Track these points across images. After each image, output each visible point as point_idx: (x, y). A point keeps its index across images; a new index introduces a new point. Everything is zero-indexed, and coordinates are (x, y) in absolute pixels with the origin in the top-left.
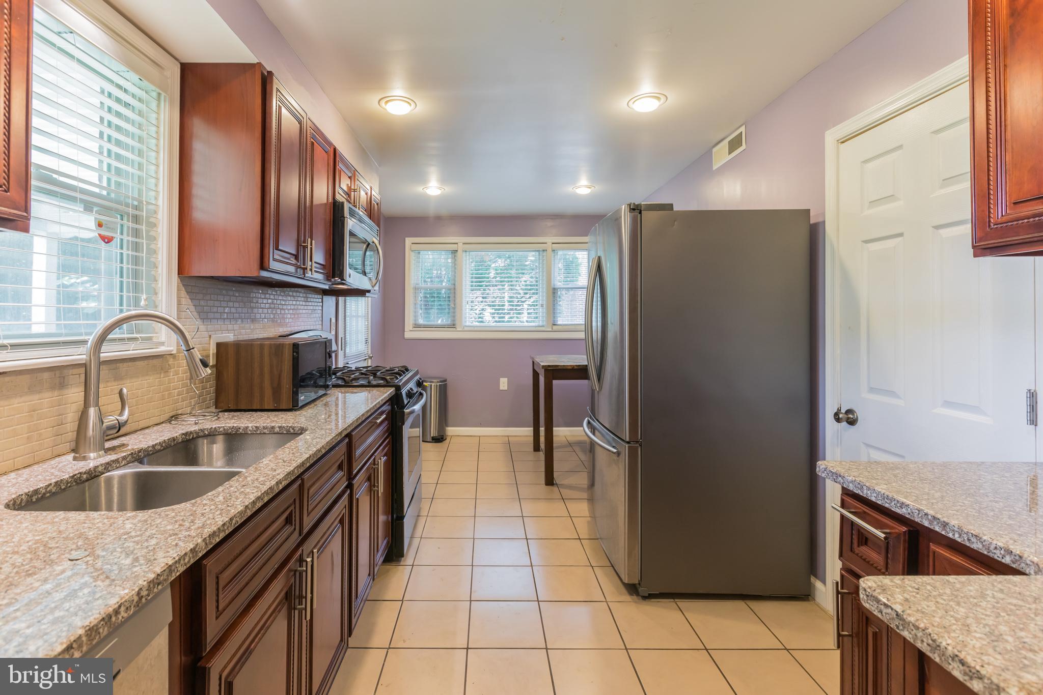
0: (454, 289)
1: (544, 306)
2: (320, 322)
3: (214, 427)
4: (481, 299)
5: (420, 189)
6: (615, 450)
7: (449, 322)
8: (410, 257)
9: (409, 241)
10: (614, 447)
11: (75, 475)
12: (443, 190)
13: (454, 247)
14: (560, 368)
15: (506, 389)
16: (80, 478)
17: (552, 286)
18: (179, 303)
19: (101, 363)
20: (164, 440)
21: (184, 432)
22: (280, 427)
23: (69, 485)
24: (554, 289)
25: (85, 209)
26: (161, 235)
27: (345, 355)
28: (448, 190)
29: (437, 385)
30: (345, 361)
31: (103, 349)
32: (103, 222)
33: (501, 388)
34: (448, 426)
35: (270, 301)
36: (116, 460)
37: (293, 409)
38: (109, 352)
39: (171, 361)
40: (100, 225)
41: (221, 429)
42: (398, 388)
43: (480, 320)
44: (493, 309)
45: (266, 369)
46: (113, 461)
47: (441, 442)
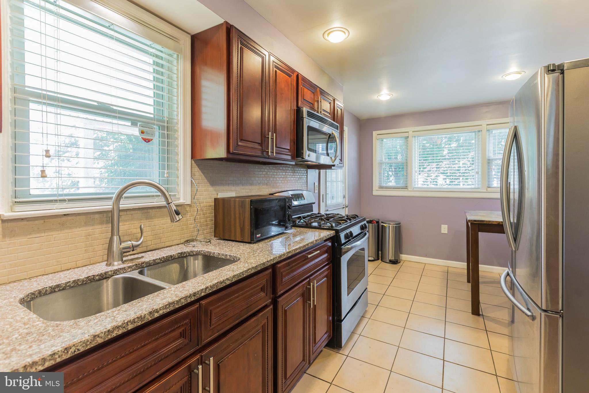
0: (407, 163)
1: (480, 173)
2: (306, 185)
3: (199, 250)
4: (435, 169)
5: (375, 97)
6: (529, 314)
7: (401, 185)
8: (376, 144)
9: (375, 133)
10: (529, 309)
11: (90, 277)
12: (391, 95)
13: (406, 135)
14: (485, 223)
15: (447, 233)
16: (93, 278)
17: (487, 158)
18: (192, 175)
19: (120, 211)
20: (163, 257)
21: (180, 252)
22: (230, 256)
23: (85, 282)
24: (489, 160)
25: (132, 124)
26: (180, 136)
27: (326, 205)
28: (395, 95)
29: (393, 226)
30: (326, 209)
31: (122, 202)
32: (145, 131)
33: (443, 232)
34: (402, 254)
35: (264, 173)
36: (123, 268)
37: (252, 243)
38: (124, 204)
39: (188, 209)
40: (142, 132)
41: (203, 252)
42: (337, 232)
43: (435, 183)
44: (445, 176)
45: (237, 216)
46: (121, 269)
47: (396, 264)
